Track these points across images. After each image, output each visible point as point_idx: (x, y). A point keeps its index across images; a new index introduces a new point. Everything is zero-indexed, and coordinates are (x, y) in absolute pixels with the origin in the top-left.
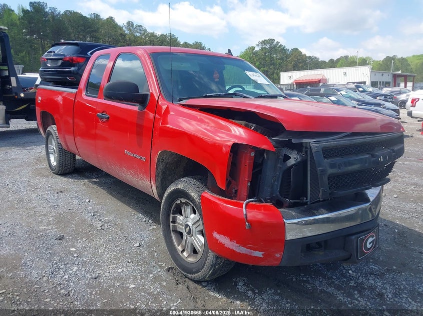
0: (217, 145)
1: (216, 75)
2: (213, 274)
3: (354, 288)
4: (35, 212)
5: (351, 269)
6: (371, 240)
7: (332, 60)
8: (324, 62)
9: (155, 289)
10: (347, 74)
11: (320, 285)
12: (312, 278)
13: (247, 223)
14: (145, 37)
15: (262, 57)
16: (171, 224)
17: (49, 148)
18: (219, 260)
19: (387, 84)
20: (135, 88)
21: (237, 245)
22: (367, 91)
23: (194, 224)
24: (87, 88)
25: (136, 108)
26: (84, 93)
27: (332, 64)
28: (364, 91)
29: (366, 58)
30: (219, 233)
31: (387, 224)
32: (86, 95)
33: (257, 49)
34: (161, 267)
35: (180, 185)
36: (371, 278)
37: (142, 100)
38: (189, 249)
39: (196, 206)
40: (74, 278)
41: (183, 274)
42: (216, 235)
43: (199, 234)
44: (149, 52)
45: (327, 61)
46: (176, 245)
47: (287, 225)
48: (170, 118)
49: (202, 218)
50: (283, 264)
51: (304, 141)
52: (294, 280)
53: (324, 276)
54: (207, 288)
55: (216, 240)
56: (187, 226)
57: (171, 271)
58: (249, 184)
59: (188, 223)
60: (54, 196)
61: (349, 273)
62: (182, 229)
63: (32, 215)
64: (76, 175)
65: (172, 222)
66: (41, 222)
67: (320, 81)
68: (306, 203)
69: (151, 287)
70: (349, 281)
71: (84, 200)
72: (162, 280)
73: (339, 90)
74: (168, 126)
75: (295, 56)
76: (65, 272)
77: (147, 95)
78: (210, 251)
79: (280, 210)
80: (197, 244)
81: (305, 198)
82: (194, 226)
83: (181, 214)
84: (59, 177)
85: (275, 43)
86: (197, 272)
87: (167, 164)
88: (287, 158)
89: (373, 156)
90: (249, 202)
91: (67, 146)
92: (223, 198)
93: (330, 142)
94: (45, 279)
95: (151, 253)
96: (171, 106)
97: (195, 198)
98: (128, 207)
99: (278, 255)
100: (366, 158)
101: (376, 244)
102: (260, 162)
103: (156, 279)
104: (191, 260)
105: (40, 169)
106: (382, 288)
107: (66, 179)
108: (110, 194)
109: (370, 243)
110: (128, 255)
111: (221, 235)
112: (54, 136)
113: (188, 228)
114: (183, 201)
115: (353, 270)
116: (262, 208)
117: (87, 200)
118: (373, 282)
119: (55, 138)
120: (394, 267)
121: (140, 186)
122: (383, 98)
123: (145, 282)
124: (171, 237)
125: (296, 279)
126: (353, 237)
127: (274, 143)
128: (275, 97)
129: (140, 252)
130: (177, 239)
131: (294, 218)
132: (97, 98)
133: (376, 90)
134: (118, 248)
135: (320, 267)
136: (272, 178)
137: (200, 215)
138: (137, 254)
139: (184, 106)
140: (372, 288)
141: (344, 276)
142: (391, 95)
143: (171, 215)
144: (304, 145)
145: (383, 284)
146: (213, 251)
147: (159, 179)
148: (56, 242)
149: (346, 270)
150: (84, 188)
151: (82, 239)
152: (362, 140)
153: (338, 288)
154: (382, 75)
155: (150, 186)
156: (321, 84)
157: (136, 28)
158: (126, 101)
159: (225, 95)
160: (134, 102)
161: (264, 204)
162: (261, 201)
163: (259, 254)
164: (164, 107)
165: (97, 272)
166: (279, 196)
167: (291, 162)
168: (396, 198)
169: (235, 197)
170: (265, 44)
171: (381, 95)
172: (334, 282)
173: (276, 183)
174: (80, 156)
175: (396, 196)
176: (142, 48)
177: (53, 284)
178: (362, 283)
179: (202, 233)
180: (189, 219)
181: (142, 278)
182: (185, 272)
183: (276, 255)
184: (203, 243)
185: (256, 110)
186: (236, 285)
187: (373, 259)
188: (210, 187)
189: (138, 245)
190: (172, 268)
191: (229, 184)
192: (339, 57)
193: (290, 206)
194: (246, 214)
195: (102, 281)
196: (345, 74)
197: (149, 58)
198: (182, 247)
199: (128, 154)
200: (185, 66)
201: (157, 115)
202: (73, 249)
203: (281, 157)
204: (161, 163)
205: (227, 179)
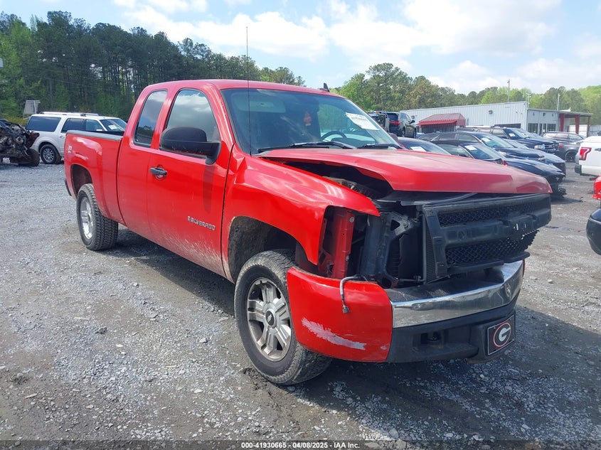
0: (308, 209)
1: (307, 118)
2: (302, 374)
3: (486, 396)
4: (68, 299)
5: (483, 373)
6: (504, 331)
7: (473, 94)
8: (462, 96)
9: (227, 394)
10: (494, 113)
11: (441, 391)
12: (431, 383)
13: (344, 306)
14: (210, 61)
15: (375, 88)
16: (249, 312)
17: (82, 214)
18: (310, 356)
19: (551, 128)
20: (202, 135)
21: (332, 334)
22: (521, 138)
23: (278, 311)
24: (136, 133)
25: (203, 161)
26: (132, 141)
27: (474, 99)
28: (517, 138)
29: (522, 90)
30: (310, 320)
31: (535, 316)
32: (135, 144)
33: (367, 77)
34: (234, 367)
35: (260, 260)
36: (508, 384)
37: (211, 151)
38: (272, 343)
39: (280, 287)
40: (122, 381)
41: (263, 376)
42: (306, 323)
43: (285, 324)
44: (219, 89)
45: (467, 95)
46: (255, 340)
47: (394, 309)
48: (247, 174)
49: (288, 303)
50: (391, 360)
51: (416, 203)
52: (408, 385)
53: (447, 381)
54: (295, 394)
55: (306, 328)
56: (269, 313)
57: (247, 373)
58: (348, 258)
59: (270, 310)
60: (91, 278)
61: (480, 377)
62: (262, 318)
63: (63, 302)
64: (118, 251)
65: (250, 309)
66: (76, 311)
67: (455, 123)
68: (421, 283)
69: (223, 392)
70: (480, 387)
71: (131, 284)
72: (237, 384)
73: (480, 137)
74: (245, 184)
75: (422, 88)
76: (111, 373)
77: (218, 144)
78: (298, 344)
79: (387, 290)
80: (281, 337)
81: (420, 277)
82: (279, 314)
83: (261, 299)
84: (96, 253)
85: (393, 69)
86: (282, 373)
87: (243, 233)
88: (396, 225)
89: (505, 223)
90: (347, 280)
91: (107, 211)
92: (314, 275)
93: (448, 205)
94: (86, 381)
95: (222, 351)
96: (248, 158)
97: (279, 277)
98: (190, 293)
99: (383, 348)
100: (496, 226)
101: (511, 337)
102: (362, 230)
103: (228, 382)
104: (273, 357)
105: (69, 242)
106: (522, 396)
107: (105, 256)
108: (166, 276)
109: (503, 336)
110: (191, 353)
111: (312, 323)
112: (90, 198)
113: (270, 316)
114: (264, 281)
115: (486, 373)
116: (364, 288)
117: (135, 284)
118: (510, 388)
119: (91, 201)
120: (540, 371)
121: (208, 264)
122: (543, 147)
123: (214, 386)
124: (248, 328)
125: (411, 384)
126: (481, 326)
127: (379, 207)
128: (385, 147)
129: (207, 349)
130: (256, 331)
131: (403, 300)
132: (150, 147)
133: (534, 137)
134: (179, 345)
135: (443, 370)
136: (376, 250)
137: (286, 298)
138: (203, 351)
139: (265, 159)
140: (508, 396)
141: (473, 380)
142: (555, 143)
143: (249, 300)
144: (418, 209)
145: (524, 391)
146: (301, 344)
147: (233, 254)
148: (97, 336)
149: (477, 374)
150: (130, 268)
151: (130, 332)
152: (491, 203)
153: (465, 395)
154: (544, 114)
155: (219, 263)
156: (457, 127)
157: (196, 47)
158: (190, 152)
159: (319, 144)
160: (200, 154)
161: (366, 282)
162: (363, 280)
163: (359, 346)
164: (239, 160)
165: (153, 374)
166: (386, 274)
167: (401, 230)
168: (551, 283)
169: (330, 275)
170: (378, 71)
171: (541, 143)
172: (460, 389)
173: (382, 257)
174: (125, 224)
175: (551, 281)
176: (210, 83)
177: (97, 387)
178: (496, 390)
179: (288, 322)
180: (272, 304)
181: (210, 382)
182: (266, 373)
183: (382, 348)
184: (290, 334)
185: (356, 165)
186: (332, 390)
187: (512, 360)
188: (298, 263)
189: (205, 341)
190: (250, 369)
191: (322, 259)
192: (484, 89)
193: (400, 286)
194: (343, 295)
195: (159, 384)
196: (491, 112)
197: (220, 96)
198: (263, 341)
199: (192, 221)
200: (267, 107)
201: (230, 170)
202: (120, 346)
203: (387, 224)
204: (235, 233)
205: (320, 252)
